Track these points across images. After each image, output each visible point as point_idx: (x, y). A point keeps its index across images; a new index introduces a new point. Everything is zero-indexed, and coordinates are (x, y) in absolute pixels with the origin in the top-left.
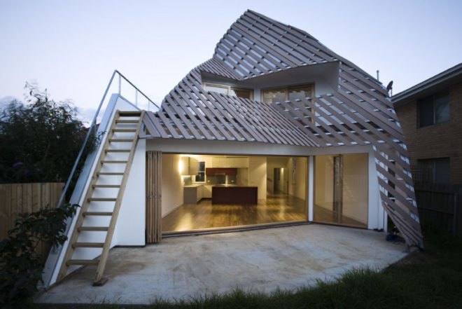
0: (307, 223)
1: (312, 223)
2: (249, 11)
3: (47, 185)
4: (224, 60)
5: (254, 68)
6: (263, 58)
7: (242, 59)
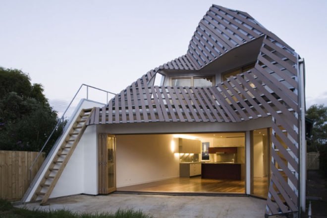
0: (245, 195)
1: (249, 196)
2: (213, 6)
3: (32, 152)
4: (192, 54)
5: (208, 57)
6: (213, 47)
7: (202, 51)
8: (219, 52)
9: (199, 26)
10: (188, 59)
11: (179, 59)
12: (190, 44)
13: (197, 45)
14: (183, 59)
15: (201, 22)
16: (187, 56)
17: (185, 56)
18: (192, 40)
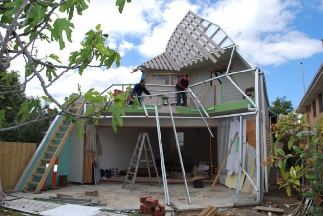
2: (190, 12)
4: (170, 54)
5: (185, 59)
6: (190, 50)
7: (179, 52)
8: (195, 55)
9: (176, 29)
10: (166, 57)
11: (158, 57)
12: (168, 44)
13: (175, 46)
14: (162, 57)
15: (178, 26)
16: (165, 54)
17: (164, 54)
18: (170, 40)
